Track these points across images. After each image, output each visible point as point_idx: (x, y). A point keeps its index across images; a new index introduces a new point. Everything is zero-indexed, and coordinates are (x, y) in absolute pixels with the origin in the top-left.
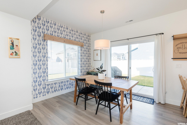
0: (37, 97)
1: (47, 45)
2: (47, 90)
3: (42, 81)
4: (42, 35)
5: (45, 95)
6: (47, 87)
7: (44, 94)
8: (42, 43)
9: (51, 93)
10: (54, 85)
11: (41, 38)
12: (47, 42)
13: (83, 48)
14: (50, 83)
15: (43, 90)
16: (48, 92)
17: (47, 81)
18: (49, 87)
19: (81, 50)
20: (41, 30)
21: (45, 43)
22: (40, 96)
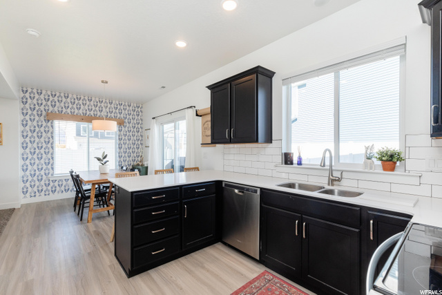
0: (35, 196)
1: (52, 126)
2: (52, 188)
3: (44, 176)
4: (44, 113)
5: (49, 194)
6: (52, 184)
7: (47, 193)
8: (44, 124)
9: (58, 192)
10: (64, 183)
11: (42, 118)
12: (52, 123)
13: (125, 127)
14: (58, 179)
15: (45, 188)
16: (54, 192)
17: (52, 175)
18: (56, 184)
19: (120, 131)
20: (42, 108)
21: (49, 124)
22: (40, 195)
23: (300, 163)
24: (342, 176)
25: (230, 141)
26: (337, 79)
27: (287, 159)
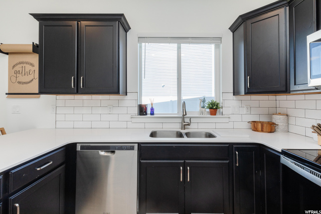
23: (152, 114)
24: (190, 121)
25: (78, 91)
26: (179, 49)
27: (142, 110)
